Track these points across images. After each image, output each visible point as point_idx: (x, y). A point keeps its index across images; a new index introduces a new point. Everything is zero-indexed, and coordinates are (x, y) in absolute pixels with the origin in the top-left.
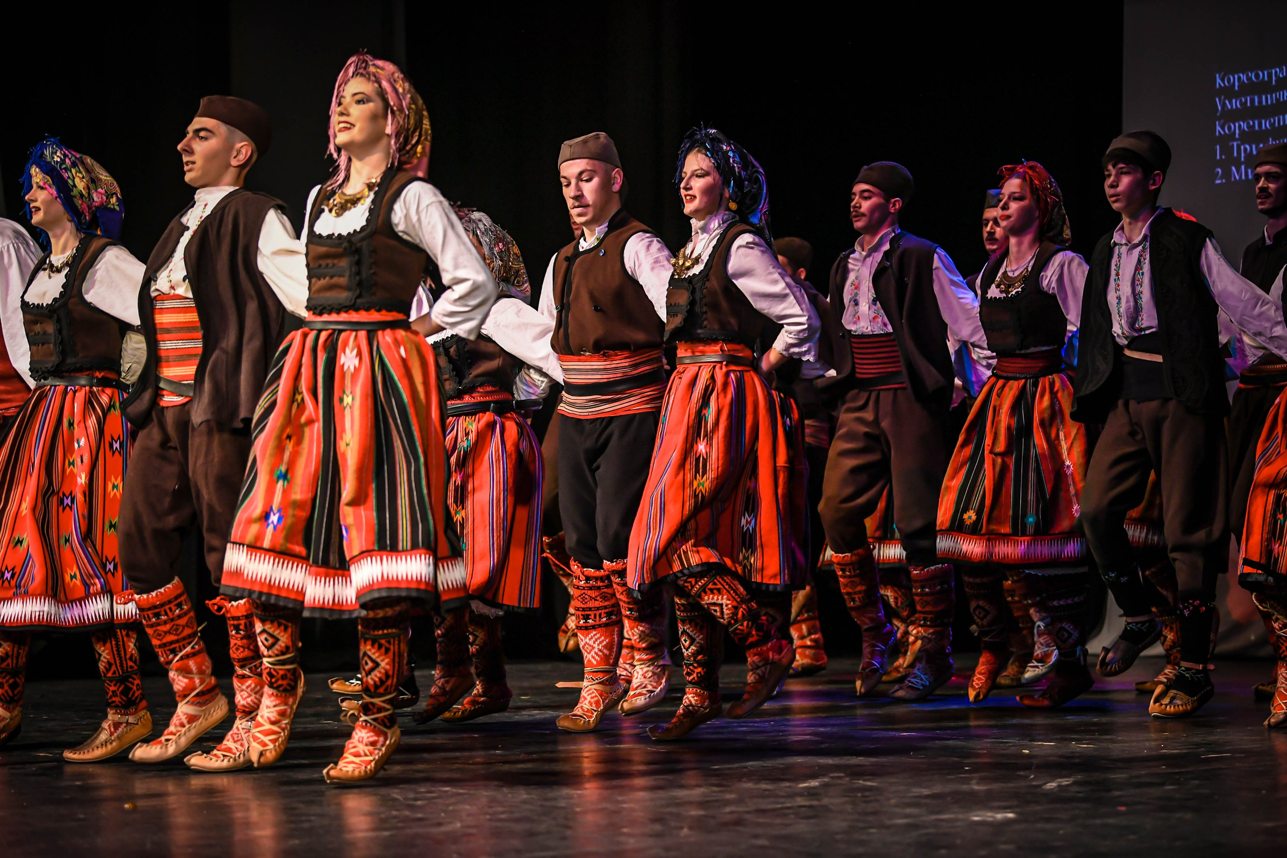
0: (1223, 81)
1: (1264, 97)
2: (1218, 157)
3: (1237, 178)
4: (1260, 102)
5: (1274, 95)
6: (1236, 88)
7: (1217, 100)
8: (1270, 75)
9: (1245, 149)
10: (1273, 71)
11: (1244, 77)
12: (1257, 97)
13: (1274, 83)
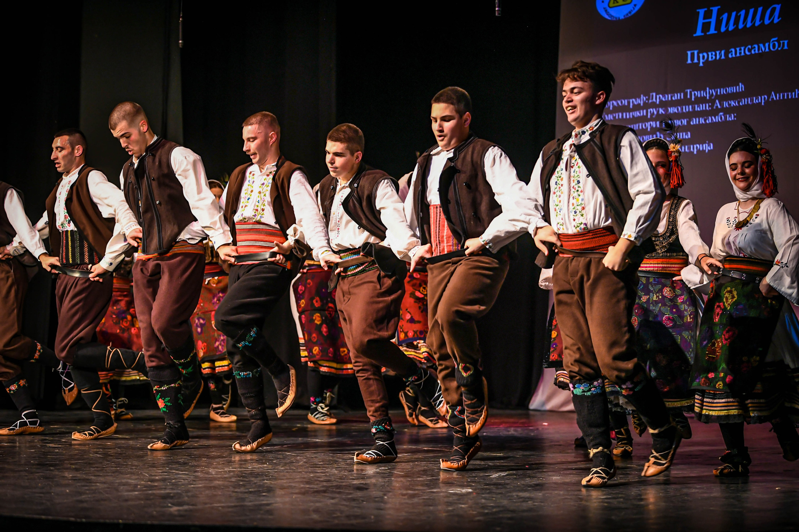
1: (624, 114)
5: (631, 114)
6: (611, 109)
8: (629, 103)
10: (631, 101)
11: (615, 103)
12: (620, 115)
13: (631, 107)
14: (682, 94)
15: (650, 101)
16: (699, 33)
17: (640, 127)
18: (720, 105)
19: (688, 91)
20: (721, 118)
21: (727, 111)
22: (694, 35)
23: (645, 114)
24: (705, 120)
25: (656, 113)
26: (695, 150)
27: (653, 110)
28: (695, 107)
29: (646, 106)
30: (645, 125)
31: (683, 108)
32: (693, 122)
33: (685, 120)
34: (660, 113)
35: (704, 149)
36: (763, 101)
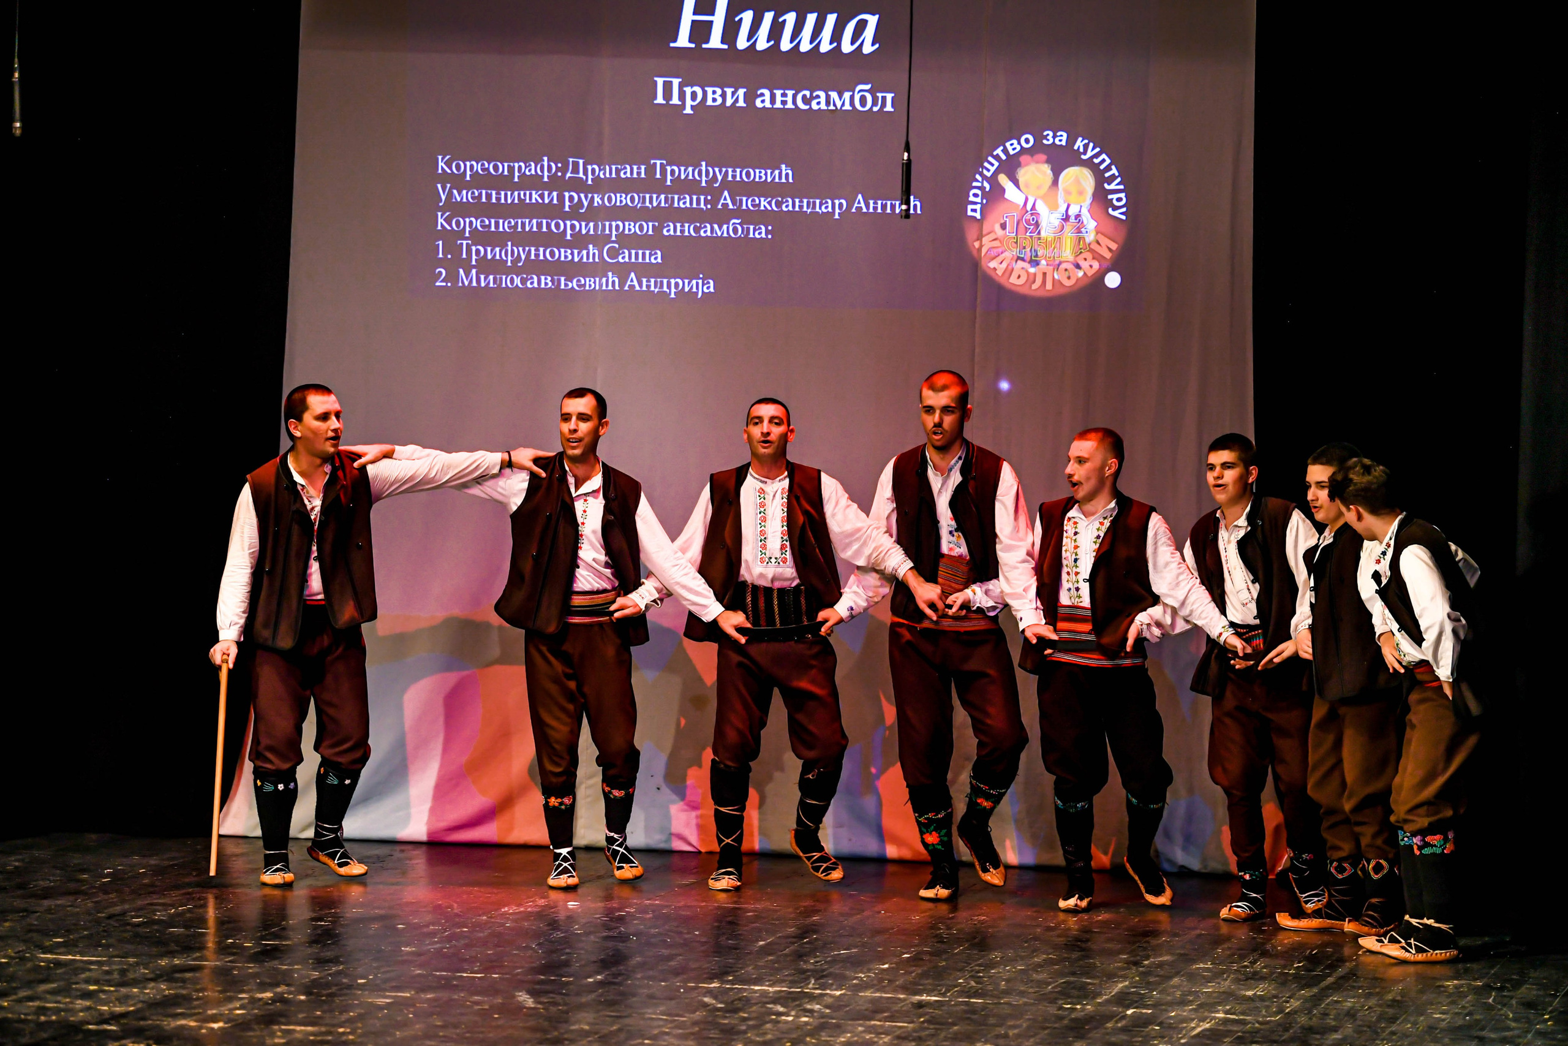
0: (448, 164)
1: (503, 193)
2: (441, 256)
4: (498, 199)
5: (516, 193)
6: (468, 178)
7: (440, 187)
9: (478, 252)
10: (517, 166)
11: (477, 167)
12: (494, 193)
13: (516, 180)
14: (643, 167)
15: (569, 175)
16: (683, 40)
17: (544, 229)
18: (734, 204)
19: (658, 162)
20: (735, 230)
21: (750, 218)
22: (672, 45)
23: (555, 202)
24: (697, 230)
25: (586, 204)
26: (673, 290)
27: (579, 197)
28: (673, 198)
29: (556, 183)
30: (557, 226)
31: (644, 198)
32: (668, 231)
33: (650, 224)
34: (596, 204)
35: (694, 290)
36: (837, 211)
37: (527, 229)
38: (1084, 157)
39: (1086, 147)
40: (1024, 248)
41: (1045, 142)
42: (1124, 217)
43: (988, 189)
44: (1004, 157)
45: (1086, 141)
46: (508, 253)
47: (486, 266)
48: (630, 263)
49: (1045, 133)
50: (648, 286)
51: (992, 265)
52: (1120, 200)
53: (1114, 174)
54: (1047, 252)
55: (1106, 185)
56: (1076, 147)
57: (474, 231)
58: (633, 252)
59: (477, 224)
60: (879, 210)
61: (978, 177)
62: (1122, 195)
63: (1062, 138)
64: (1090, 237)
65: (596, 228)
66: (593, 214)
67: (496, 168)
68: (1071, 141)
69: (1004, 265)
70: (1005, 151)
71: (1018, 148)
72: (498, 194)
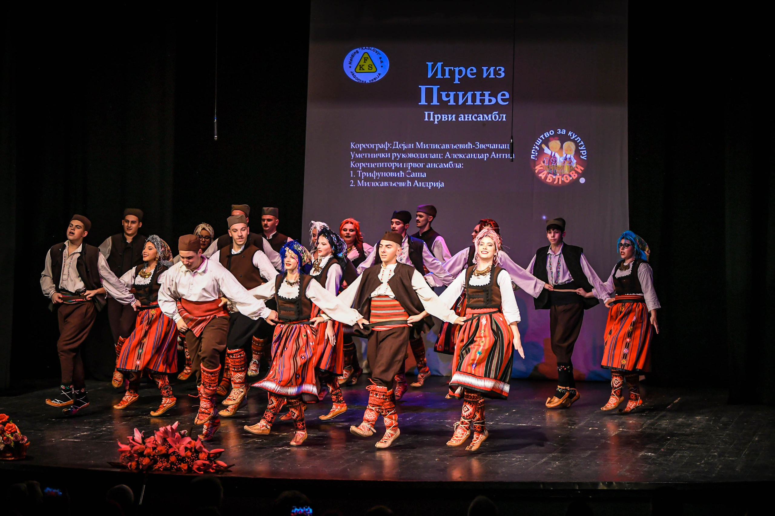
0: (354, 145)
1: (372, 154)
2: (352, 176)
3: (360, 185)
4: (371, 156)
5: (377, 154)
6: (361, 150)
7: (351, 153)
9: (364, 174)
10: (377, 145)
11: (364, 146)
12: (369, 154)
13: (377, 150)
15: (394, 147)
17: (386, 166)
18: (450, 157)
20: (451, 165)
21: (456, 161)
23: (389, 157)
24: (438, 166)
25: (399, 157)
26: (430, 186)
27: (397, 155)
28: (430, 155)
29: (390, 151)
30: (390, 165)
31: (420, 155)
32: (428, 166)
33: (422, 164)
34: (403, 157)
35: (437, 186)
36: (485, 158)
37: (381, 166)
38: (571, 138)
39: (572, 135)
40: (551, 169)
41: (558, 133)
42: (586, 159)
43: (538, 149)
44: (544, 138)
45: (572, 133)
46: (374, 175)
47: (367, 179)
48: (415, 177)
49: (558, 130)
50: (422, 185)
51: (540, 175)
52: (584, 153)
53: (582, 144)
54: (559, 171)
55: (579, 148)
56: (569, 135)
57: (363, 167)
58: (416, 173)
59: (364, 165)
60: (500, 157)
61: (534, 145)
62: (585, 151)
63: (564, 132)
64: (574, 166)
65: (403, 165)
66: (402, 160)
67: (370, 146)
68: (567, 133)
69: (544, 176)
70: (544, 136)
71: (549, 135)
72: (370, 155)
